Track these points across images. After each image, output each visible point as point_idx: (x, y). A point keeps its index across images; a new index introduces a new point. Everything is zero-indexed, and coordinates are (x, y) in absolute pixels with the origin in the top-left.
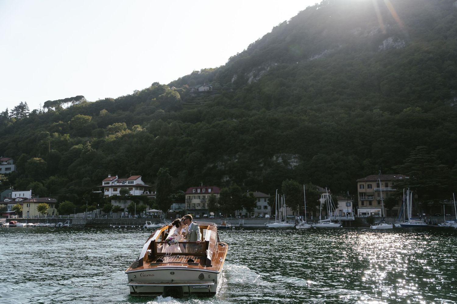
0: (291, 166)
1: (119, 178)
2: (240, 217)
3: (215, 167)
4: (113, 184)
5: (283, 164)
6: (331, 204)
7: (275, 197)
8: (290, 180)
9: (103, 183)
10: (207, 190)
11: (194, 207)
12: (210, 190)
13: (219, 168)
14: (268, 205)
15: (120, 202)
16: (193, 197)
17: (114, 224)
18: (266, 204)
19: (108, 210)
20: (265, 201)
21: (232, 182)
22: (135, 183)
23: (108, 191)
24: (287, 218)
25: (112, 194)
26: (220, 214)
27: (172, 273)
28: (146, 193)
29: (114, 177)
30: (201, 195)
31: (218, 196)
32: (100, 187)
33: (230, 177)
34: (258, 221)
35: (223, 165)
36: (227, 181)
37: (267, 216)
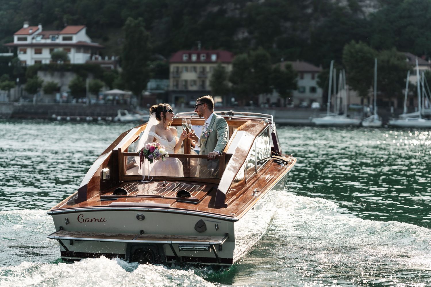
0: (363, 13)
1: (44, 29)
2: (267, 106)
3: (222, 12)
4: (34, 41)
5: (349, 10)
6: (424, 89)
7: (328, 73)
8: (357, 42)
9: (16, 38)
10: (208, 57)
11: (186, 86)
12: (214, 58)
13: (229, 14)
14: (317, 86)
15: (52, 75)
16: (184, 69)
17: (58, 114)
18: (314, 83)
19: (33, 89)
20: (313, 78)
21: (253, 42)
22: (75, 40)
23: (25, 52)
24: (349, 109)
25: (32, 59)
26: (233, 100)
27: (140, 217)
28: (96, 59)
29: (35, 28)
30: (198, 66)
31: (229, 68)
32: (11, 47)
33: (250, 33)
34: (299, 114)
35: (236, 9)
36: (245, 40)
37: (315, 105)
